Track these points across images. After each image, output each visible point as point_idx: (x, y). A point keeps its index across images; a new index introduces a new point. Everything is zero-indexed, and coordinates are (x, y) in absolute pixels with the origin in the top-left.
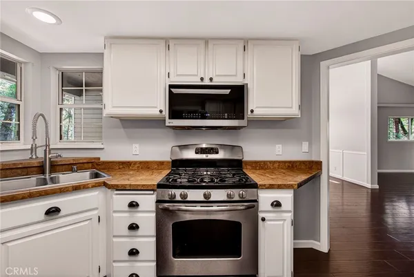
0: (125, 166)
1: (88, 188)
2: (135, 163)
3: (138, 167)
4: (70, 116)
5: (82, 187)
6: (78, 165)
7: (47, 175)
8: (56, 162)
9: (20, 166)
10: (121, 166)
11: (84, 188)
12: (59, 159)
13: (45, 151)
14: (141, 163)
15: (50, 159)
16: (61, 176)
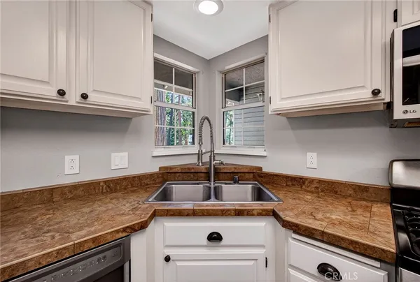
0: (296, 183)
1: (253, 215)
2: (312, 181)
3: (317, 188)
4: (231, 123)
5: (246, 213)
6: (239, 175)
7: (212, 183)
8: (220, 169)
9: (193, 171)
10: (290, 183)
11: (248, 215)
12: (222, 166)
13: (210, 157)
14: (320, 181)
15: (214, 166)
16: (223, 185)
